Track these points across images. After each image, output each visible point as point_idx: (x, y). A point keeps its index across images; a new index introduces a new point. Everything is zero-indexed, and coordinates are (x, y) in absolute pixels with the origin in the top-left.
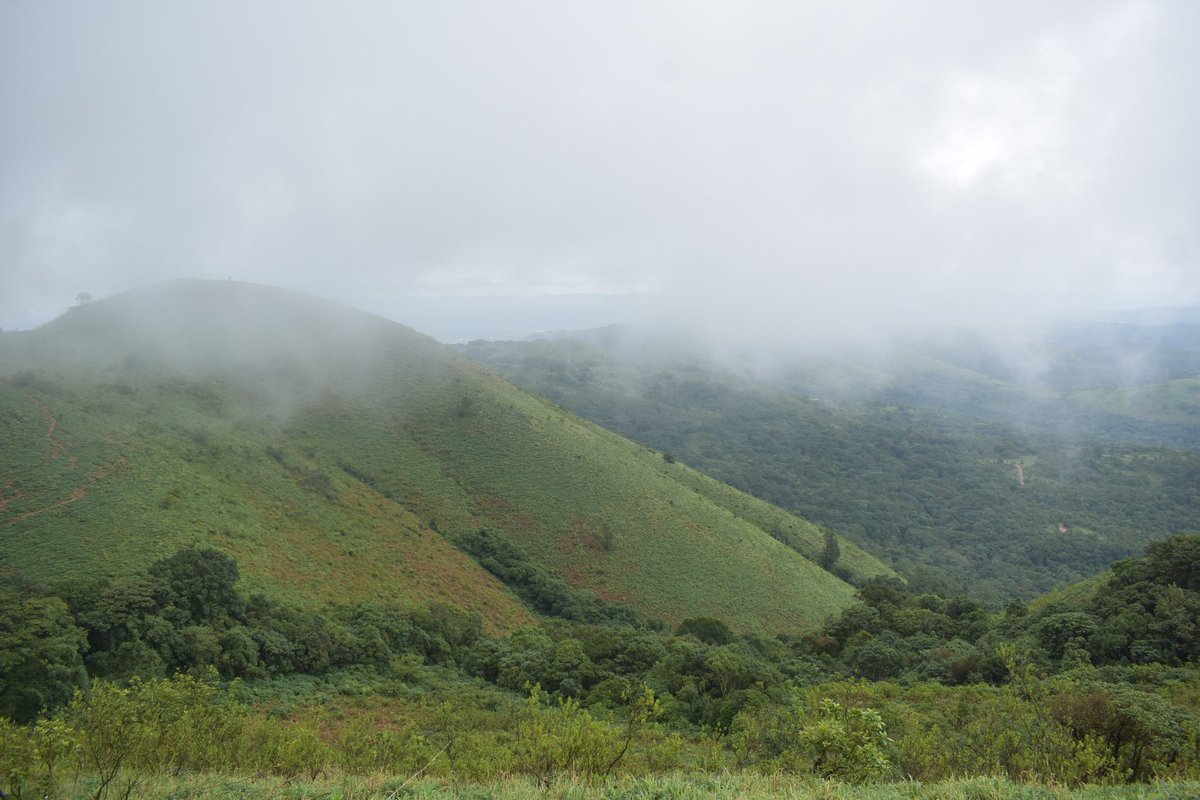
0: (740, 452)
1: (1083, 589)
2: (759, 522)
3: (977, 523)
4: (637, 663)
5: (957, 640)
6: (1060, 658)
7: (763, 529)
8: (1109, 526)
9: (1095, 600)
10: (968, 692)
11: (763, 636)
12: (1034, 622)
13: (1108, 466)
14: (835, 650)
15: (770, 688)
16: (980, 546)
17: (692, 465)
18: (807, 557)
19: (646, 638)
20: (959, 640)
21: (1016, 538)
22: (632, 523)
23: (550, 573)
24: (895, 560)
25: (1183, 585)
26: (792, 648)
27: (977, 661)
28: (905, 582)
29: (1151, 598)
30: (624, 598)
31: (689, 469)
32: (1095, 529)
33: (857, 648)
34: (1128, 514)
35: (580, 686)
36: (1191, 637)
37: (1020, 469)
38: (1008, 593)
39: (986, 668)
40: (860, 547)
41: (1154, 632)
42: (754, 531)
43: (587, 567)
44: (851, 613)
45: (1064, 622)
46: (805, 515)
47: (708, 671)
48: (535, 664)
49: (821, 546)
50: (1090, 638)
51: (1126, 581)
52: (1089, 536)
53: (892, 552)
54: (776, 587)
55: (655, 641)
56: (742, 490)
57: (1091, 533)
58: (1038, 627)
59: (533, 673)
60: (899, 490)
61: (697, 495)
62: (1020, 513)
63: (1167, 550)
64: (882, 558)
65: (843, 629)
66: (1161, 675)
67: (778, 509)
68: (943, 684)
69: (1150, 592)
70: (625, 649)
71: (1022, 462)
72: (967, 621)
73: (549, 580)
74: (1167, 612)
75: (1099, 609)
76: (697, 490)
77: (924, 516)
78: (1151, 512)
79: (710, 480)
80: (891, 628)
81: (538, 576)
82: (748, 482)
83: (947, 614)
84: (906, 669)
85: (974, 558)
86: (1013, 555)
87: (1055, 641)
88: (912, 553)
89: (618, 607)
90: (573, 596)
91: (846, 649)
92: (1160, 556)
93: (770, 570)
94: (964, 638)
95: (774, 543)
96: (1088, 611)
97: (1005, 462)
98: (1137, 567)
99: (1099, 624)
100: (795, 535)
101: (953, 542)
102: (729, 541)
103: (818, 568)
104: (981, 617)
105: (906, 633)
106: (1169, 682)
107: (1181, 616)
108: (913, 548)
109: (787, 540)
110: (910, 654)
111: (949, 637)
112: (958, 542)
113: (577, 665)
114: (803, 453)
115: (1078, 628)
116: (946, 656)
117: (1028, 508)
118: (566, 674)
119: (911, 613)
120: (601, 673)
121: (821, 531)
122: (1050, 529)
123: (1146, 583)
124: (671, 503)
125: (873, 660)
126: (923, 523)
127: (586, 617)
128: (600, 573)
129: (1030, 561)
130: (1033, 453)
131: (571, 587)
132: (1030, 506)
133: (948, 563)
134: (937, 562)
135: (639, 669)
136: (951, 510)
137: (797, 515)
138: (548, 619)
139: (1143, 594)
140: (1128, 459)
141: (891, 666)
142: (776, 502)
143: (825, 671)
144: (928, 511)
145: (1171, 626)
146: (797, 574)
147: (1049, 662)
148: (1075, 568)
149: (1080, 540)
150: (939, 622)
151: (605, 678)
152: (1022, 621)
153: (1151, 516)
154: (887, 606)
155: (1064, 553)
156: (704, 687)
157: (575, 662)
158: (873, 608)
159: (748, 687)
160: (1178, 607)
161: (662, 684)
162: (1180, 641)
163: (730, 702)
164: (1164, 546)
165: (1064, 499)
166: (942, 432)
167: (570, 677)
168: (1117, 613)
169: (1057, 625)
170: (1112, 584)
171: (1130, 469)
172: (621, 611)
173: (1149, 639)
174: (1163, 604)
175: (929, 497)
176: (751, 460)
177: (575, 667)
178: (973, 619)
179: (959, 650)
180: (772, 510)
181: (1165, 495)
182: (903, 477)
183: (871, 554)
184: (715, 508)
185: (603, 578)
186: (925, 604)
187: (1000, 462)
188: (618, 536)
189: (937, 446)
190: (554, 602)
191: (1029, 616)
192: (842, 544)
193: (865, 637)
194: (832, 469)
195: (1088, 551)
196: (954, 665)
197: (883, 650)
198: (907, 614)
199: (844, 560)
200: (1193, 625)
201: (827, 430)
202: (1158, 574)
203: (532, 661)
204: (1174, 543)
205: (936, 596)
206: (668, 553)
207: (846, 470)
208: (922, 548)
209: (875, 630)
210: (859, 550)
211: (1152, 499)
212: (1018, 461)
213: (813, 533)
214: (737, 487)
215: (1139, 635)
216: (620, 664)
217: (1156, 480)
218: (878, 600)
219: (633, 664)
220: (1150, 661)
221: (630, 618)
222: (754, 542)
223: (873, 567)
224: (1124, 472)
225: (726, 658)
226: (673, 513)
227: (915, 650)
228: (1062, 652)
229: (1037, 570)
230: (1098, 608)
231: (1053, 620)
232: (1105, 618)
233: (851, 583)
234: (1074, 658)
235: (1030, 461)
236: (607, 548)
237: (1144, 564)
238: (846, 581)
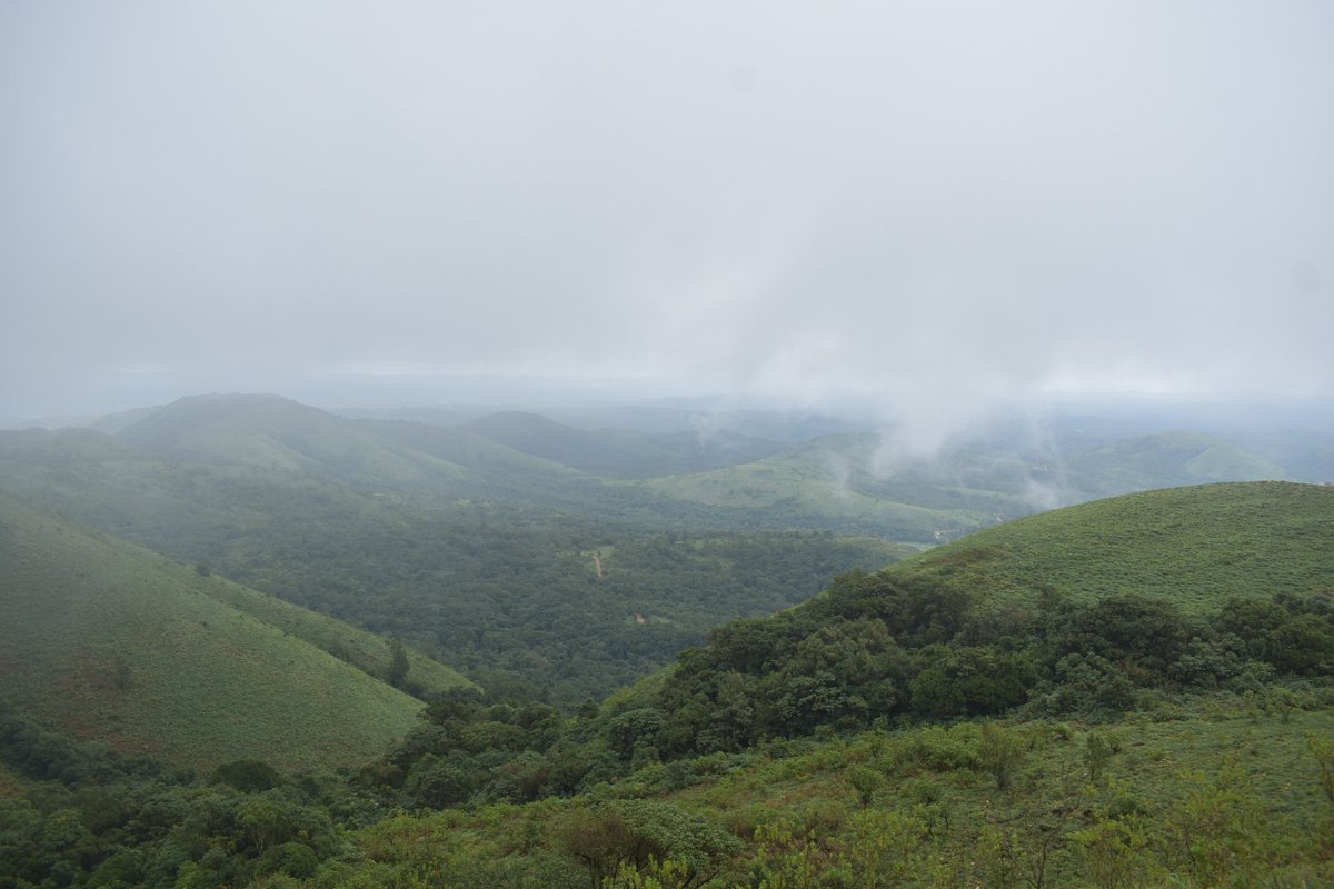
0: (294, 558)
1: (652, 683)
2: (315, 639)
3: (557, 621)
4: (152, 828)
5: (528, 752)
6: (630, 758)
7: (320, 647)
8: (684, 613)
9: (662, 693)
10: (538, 808)
11: (321, 772)
12: (605, 723)
13: (682, 553)
14: (396, 780)
15: (317, 838)
16: (560, 644)
17: (234, 577)
18: (371, 674)
19: (165, 796)
20: (531, 752)
21: (596, 633)
22: (154, 652)
23: (45, 725)
24: (472, 668)
25: (743, 670)
26: (349, 783)
27: (548, 772)
28: (482, 691)
29: (714, 686)
30: (147, 747)
31: (229, 583)
32: (671, 617)
33: (421, 774)
34: (701, 600)
35: (79, 868)
36: (750, 721)
37: (598, 560)
38: (589, 692)
39: (556, 780)
40: (434, 658)
41: (716, 721)
42: (308, 649)
43: (97, 713)
44: (415, 736)
45: (631, 720)
46: (370, 627)
47: (240, 827)
48: (15, 848)
49: (387, 660)
50: (658, 734)
51: (690, 670)
52: (666, 625)
53: (469, 659)
54: (335, 711)
55: (176, 796)
56: (296, 603)
57: (668, 621)
58: (608, 728)
59: (12, 860)
60: (474, 591)
61: (239, 613)
62: (598, 607)
63: (726, 636)
64: (457, 668)
65: (406, 755)
66: (726, 763)
67: (338, 622)
68: (514, 802)
69: (712, 680)
70: (137, 812)
71: (600, 554)
72: (540, 730)
73: (43, 734)
74: (728, 699)
75: (666, 703)
76: (238, 607)
77: (501, 617)
78: (722, 596)
79: (256, 594)
80: (459, 746)
81: (27, 730)
82: (303, 592)
83: (519, 724)
84: (476, 791)
85: (554, 658)
86: (594, 651)
87: (624, 741)
88: (491, 658)
89: (137, 759)
90: (77, 751)
91: (409, 776)
92: (721, 642)
93: (328, 693)
94: (536, 748)
95: (333, 662)
96: (655, 705)
97: (582, 553)
98: (699, 656)
99: (666, 718)
100: (358, 650)
101: (532, 642)
102: (278, 664)
103: (385, 686)
104: (554, 724)
105: (475, 750)
106: (731, 770)
107: (741, 699)
108: (492, 653)
109: (348, 657)
110: (479, 773)
111: (521, 749)
112: (538, 643)
113: (74, 842)
114: (367, 555)
115: (645, 725)
116: (516, 771)
117: (606, 601)
118: (58, 855)
119: (480, 727)
120: (104, 848)
121: (387, 643)
122: (629, 621)
123: (708, 671)
124: (205, 624)
125: (437, 785)
126: (501, 625)
127: (95, 776)
128: (115, 718)
129: (610, 656)
130: (609, 543)
131: (75, 741)
132: (608, 598)
133: (528, 665)
134: (516, 666)
135: (156, 834)
136: (530, 608)
137: (358, 627)
138: (40, 786)
139: (706, 683)
140: (699, 545)
141: (458, 790)
142: (337, 614)
143: (387, 806)
144: (506, 611)
145: (732, 713)
146: (361, 695)
147: (619, 765)
148: (653, 658)
149: (658, 629)
150: (510, 733)
151: (111, 853)
152: (593, 723)
153: (722, 600)
154: (452, 721)
155: (643, 644)
156: (234, 847)
157: (71, 838)
158: (439, 726)
159: (288, 840)
160: (738, 692)
161: (183, 850)
162: (741, 726)
163: (265, 862)
164: (724, 631)
165: (641, 588)
166: (518, 525)
167: (64, 859)
168: (682, 704)
169: (626, 725)
170: (678, 675)
171: (702, 554)
172: (141, 763)
173: (711, 728)
174: (724, 691)
175: (506, 596)
176: (307, 567)
177: (71, 845)
178: (545, 726)
179: (529, 763)
180: (330, 623)
181: (734, 579)
182: (478, 577)
183: (444, 663)
184: (261, 626)
185: (117, 724)
186: (495, 717)
187: (578, 554)
188: (137, 670)
189: (512, 540)
190: (49, 762)
191: (599, 718)
192: (412, 655)
193: (431, 761)
194: (400, 572)
195: (665, 640)
196: (525, 780)
197: (448, 774)
198: (475, 730)
199: (414, 674)
200: (751, 710)
201: (394, 528)
202: (720, 661)
203: (11, 844)
204: (733, 629)
205: (507, 706)
206: (202, 685)
207: (415, 572)
208: (500, 652)
209: (441, 752)
210: (432, 661)
211: (723, 583)
212: (595, 553)
213: (378, 646)
214: (290, 599)
215: (701, 725)
216: (132, 832)
217: (727, 565)
218: (445, 716)
219: (148, 830)
220: (715, 751)
221: (153, 770)
222: (309, 663)
223: (447, 678)
224: (697, 559)
225: (260, 810)
226: (208, 637)
227: (486, 768)
228: (631, 752)
229: (617, 665)
230: (666, 701)
231: (621, 720)
232: (672, 711)
233: (423, 699)
234: (643, 757)
235: (607, 551)
236: (121, 686)
237: (706, 652)
238: (416, 697)
